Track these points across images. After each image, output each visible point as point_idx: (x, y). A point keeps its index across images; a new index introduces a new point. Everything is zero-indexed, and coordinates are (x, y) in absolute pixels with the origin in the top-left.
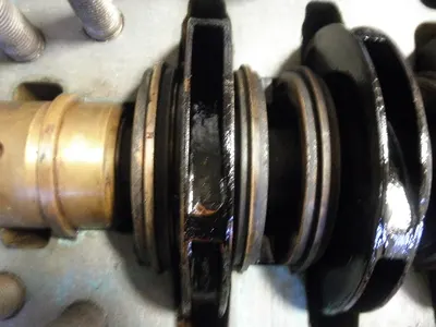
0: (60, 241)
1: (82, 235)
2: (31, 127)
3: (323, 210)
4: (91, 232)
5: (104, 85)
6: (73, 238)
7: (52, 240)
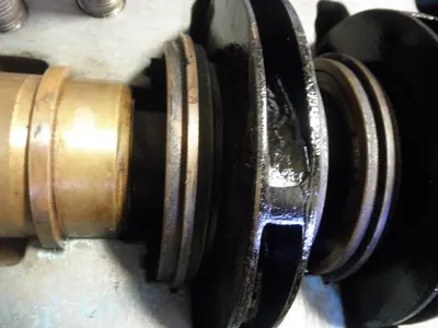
0: (41, 254)
1: (70, 246)
2: (19, 97)
3: (387, 197)
4: (83, 241)
5: (101, 65)
6: (59, 249)
7: (30, 253)
